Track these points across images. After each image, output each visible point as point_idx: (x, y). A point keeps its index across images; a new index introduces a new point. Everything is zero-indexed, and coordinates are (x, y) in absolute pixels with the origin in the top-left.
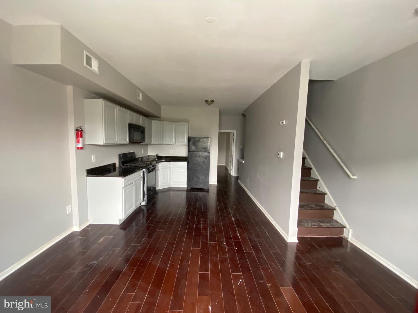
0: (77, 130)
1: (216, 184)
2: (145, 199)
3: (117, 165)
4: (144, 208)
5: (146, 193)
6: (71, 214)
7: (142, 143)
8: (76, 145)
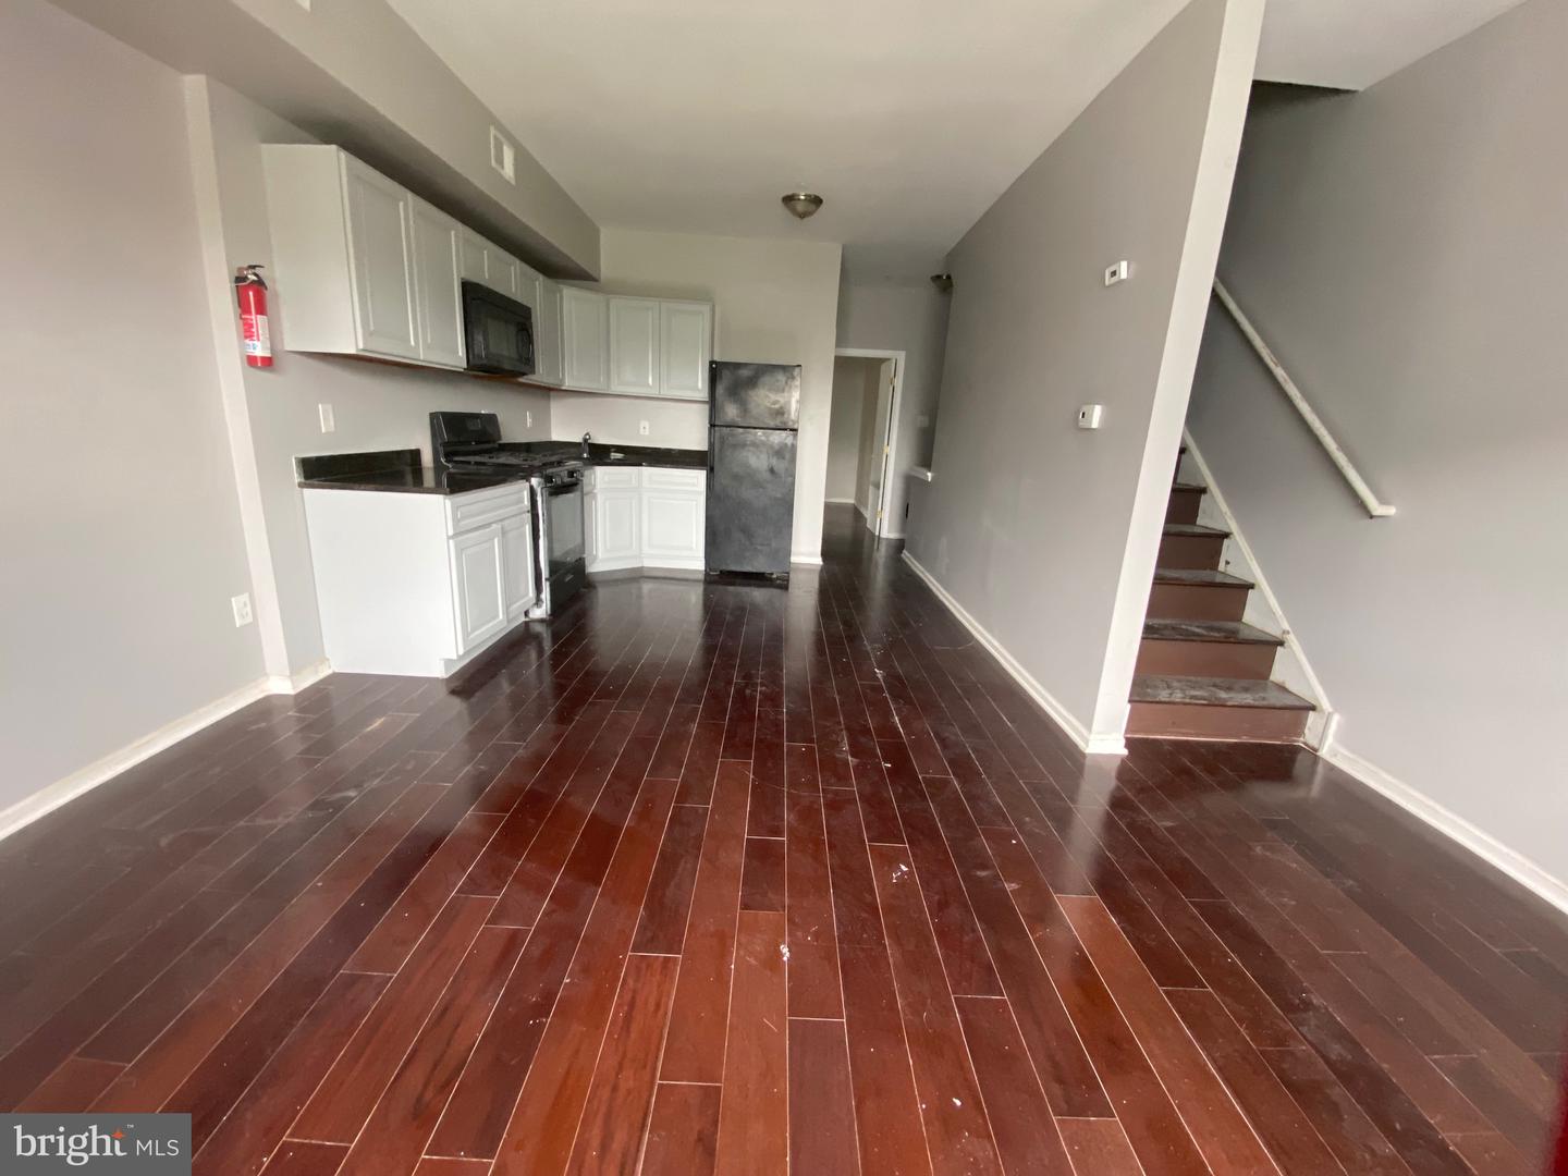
0: (240, 279)
1: (818, 561)
2: (543, 596)
3: (427, 458)
4: (539, 628)
5: (545, 573)
6: (253, 626)
7: (521, 380)
8: (242, 347)
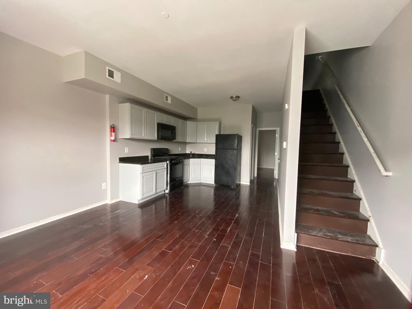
0: (111, 127)
1: (249, 184)
2: (168, 188)
3: (150, 157)
4: (167, 195)
5: (169, 182)
6: (106, 189)
7: (173, 141)
8: (110, 138)
